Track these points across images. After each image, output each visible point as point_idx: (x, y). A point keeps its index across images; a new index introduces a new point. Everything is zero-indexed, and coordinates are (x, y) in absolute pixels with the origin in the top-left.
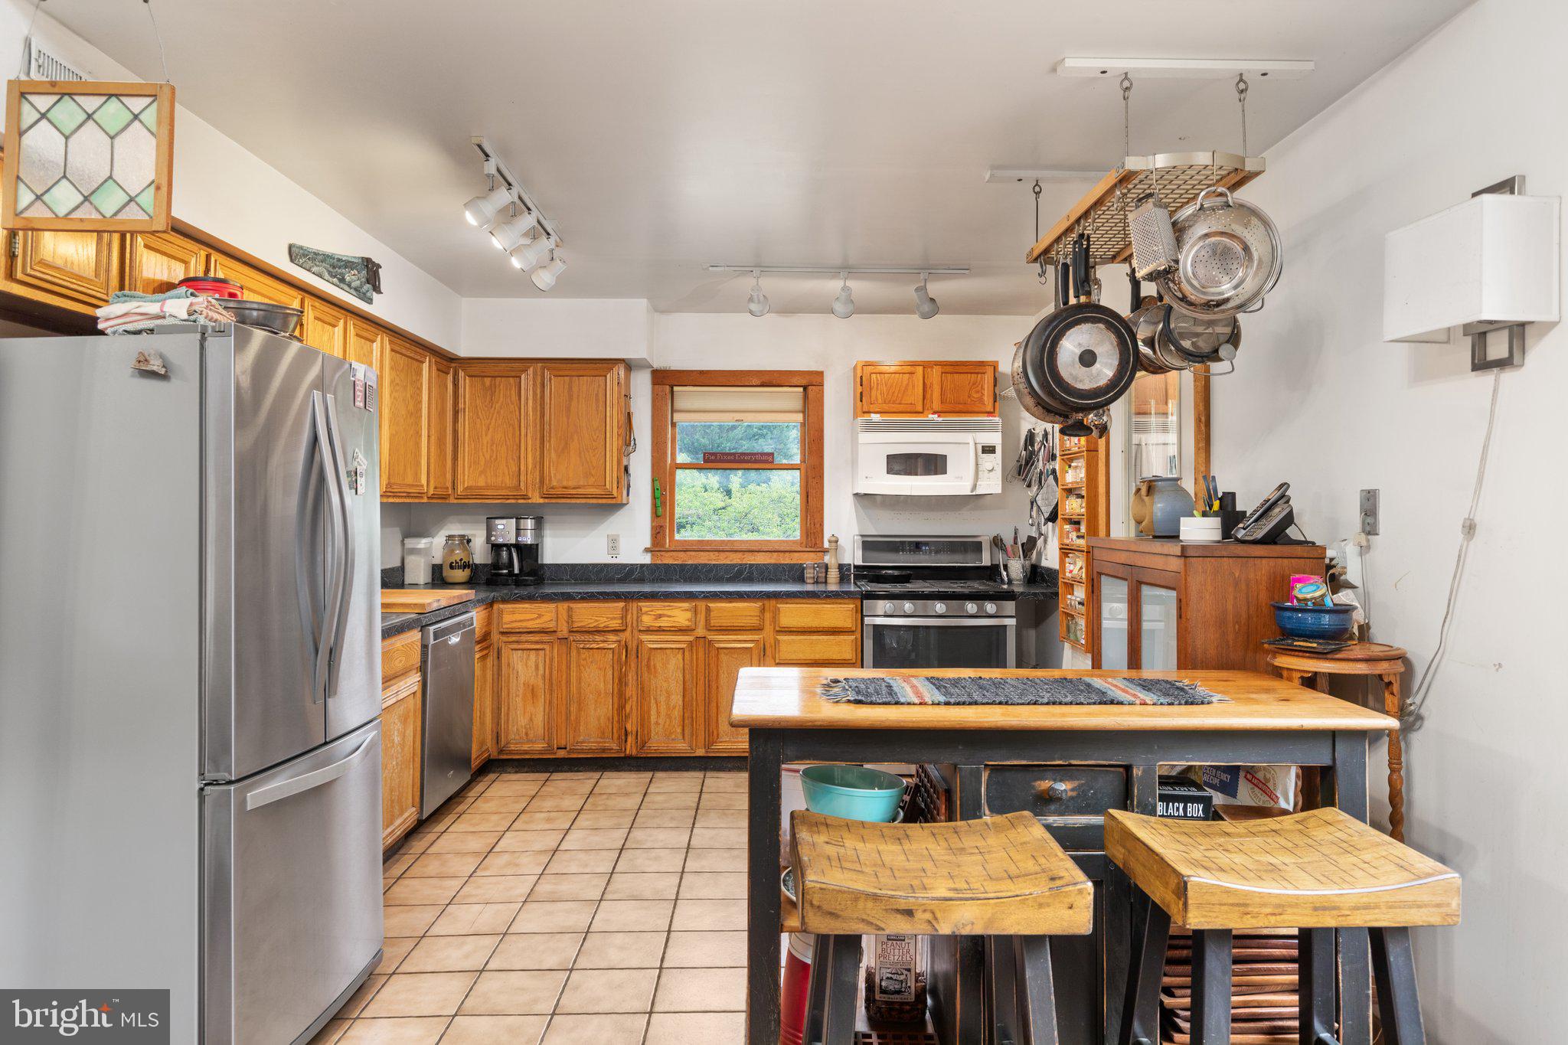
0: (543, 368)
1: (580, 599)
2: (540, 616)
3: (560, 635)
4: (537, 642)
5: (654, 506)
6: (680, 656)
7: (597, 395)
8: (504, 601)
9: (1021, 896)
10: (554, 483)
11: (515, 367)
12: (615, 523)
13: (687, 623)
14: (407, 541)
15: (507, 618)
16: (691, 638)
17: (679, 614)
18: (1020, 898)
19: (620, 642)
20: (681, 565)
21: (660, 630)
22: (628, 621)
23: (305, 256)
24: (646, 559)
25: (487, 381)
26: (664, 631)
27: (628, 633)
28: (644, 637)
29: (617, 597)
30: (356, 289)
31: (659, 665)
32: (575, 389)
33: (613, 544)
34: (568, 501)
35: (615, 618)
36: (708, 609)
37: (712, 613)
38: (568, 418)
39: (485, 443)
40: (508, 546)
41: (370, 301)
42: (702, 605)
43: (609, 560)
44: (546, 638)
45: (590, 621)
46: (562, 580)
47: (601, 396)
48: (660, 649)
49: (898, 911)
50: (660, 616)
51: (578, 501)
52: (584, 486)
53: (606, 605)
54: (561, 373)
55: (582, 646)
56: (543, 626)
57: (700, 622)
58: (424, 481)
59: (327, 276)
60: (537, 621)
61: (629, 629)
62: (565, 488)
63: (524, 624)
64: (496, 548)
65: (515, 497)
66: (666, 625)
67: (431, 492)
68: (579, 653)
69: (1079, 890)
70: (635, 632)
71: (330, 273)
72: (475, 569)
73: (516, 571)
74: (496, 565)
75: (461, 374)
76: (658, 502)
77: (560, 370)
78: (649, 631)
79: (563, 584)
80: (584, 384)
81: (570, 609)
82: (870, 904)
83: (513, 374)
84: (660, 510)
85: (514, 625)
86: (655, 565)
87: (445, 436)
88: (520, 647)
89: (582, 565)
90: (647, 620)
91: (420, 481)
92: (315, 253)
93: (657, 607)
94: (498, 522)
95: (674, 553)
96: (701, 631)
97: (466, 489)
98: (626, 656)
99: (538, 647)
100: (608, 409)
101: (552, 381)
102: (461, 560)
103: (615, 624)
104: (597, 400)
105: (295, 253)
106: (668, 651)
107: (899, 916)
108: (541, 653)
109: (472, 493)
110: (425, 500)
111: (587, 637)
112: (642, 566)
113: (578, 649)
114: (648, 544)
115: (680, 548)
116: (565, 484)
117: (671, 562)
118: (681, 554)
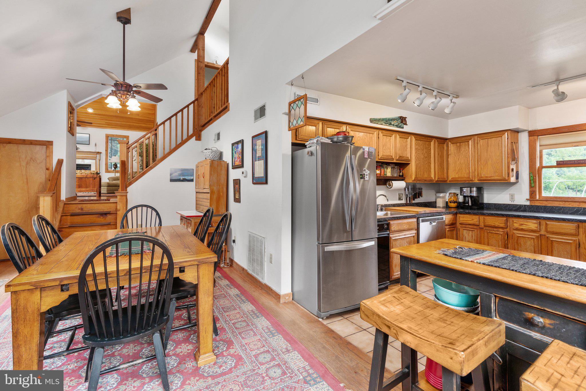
0: (477, 137)
1: (487, 215)
2: (473, 220)
3: (481, 227)
4: (472, 228)
5: (530, 183)
6: (532, 241)
7: (498, 144)
8: (461, 213)
9: (429, 342)
10: (483, 176)
11: (467, 138)
12: (512, 190)
13: (535, 228)
14: (437, 194)
15: (461, 219)
16: (537, 235)
17: (532, 225)
18: (428, 342)
19: (504, 232)
20: (544, 206)
21: (522, 230)
22: (508, 225)
23: (375, 120)
24: (528, 203)
25: (458, 144)
26: (524, 230)
27: (508, 229)
28: (515, 232)
29: (503, 215)
30: (396, 126)
31: (522, 243)
32: (490, 143)
33: (512, 197)
34: (488, 181)
35: (502, 223)
36: (546, 224)
37: (548, 226)
38: (487, 153)
39: (458, 163)
40: (468, 196)
41: (403, 128)
42: (543, 222)
43: (510, 203)
44: (475, 227)
45: (492, 223)
46: (491, 209)
47: (500, 145)
48: (523, 237)
49: (386, 325)
50: (522, 224)
51: (492, 182)
52: (494, 176)
53: (498, 218)
54: (484, 138)
55: (489, 231)
56: (474, 223)
57: (542, 229)
58: (433, 176)
59: (384, 124)
60: (471, 221)
61: (509, 227)
62: (487, 177)
63: (467, 222)
64: (465, 197)
65: (468, 180)
66: (525, 228)
67: (437, 179)
68: (488, 234)
69: (455, 353)
70: (512, 229)
71: (385, 123)
72: (459, 203)
73: (470, 204)
74: (464, 202)
75: (450, 143)
76: (532, 182)
77: (484, 137)
78: (517, 229)
79: (490, 210)
80: (493, 141)
81: (484, 218)
82: (377, 318)
83: (467, 141)
84: (533, 185)
85: (463, 222)
86: (531, 205)
87: (444, 162)
88: (466, 229)
89: (499, 204)
90: (516, 225)
91: (431, 176)
92: (379, 119)
93: (521, 221)
94: (463, 189)
95: (541, 202)
96: (543, 232)
97: (452, 178)
98: (507, 238)
99: (472, 230)
100: (503, 148)
101: (481, 142)
102: (453, 200)
103: (502, 225)
104: (499, 146)
105: (372, 121)
106: (526, 238)
107: (386, 327)
108: (474, 232)
109: (454, 180)
110: (435, 182)
111: (492, 229)
112: (525, 206)
113: (488, 233)
114: (528, 197)
115: (544, 199)
116: (486, 176)
117: (539, 204)
118: (545, 202)
